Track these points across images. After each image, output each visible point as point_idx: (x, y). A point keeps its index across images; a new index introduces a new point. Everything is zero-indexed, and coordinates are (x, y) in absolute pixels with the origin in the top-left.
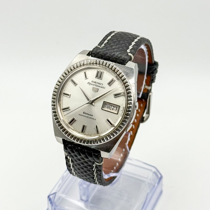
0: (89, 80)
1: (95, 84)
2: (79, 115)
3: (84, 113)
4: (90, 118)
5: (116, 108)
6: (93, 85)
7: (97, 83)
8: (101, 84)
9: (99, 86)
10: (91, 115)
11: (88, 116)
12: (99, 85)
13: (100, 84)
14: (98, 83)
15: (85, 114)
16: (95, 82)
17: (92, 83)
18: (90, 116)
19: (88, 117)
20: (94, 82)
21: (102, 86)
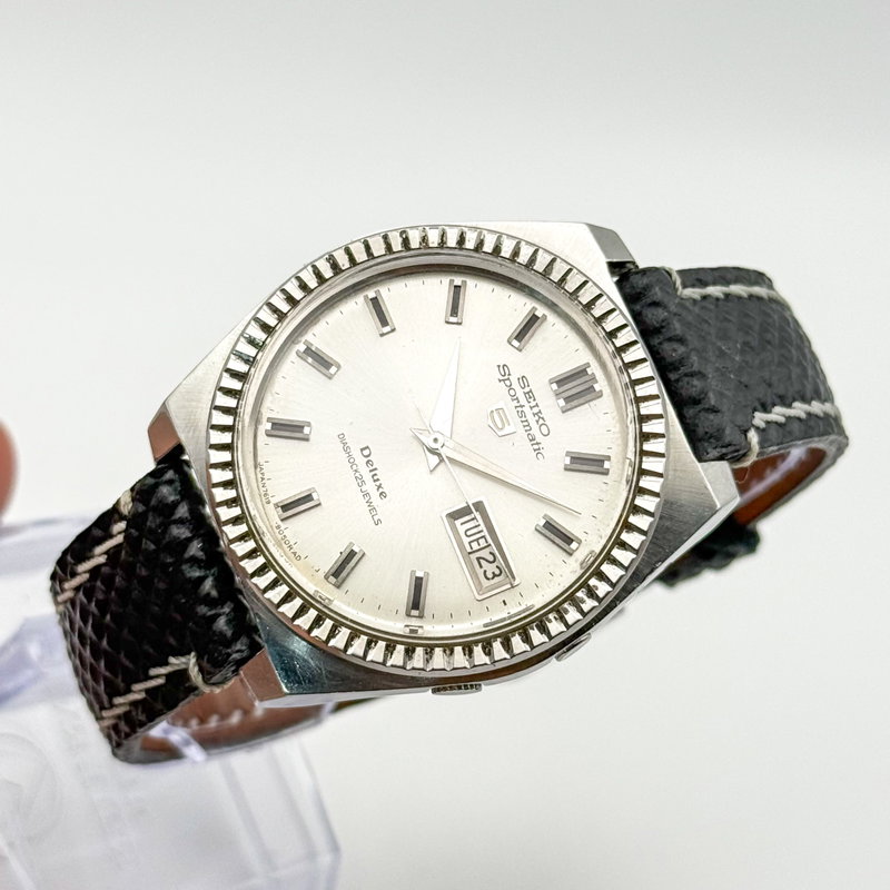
0: (519, 362)
1: (523, 401)
2: (342, 437)
3: (366, 452)
4: (366, 494)
5: (497, 572)
6: (512, 392)
7: (533, 404)
8: (544, 429)
9: (527, 425)
10: (379, 487)
11: (367, 477)
12: (532, 420)
13: (541, 422)
14: (536, 410)
15: (361, 461)
16: (529, 395)
17: (515, 385)
18: (370, 487)
19: (361, 481)
20: (527, 390)
21: (539, 438)
